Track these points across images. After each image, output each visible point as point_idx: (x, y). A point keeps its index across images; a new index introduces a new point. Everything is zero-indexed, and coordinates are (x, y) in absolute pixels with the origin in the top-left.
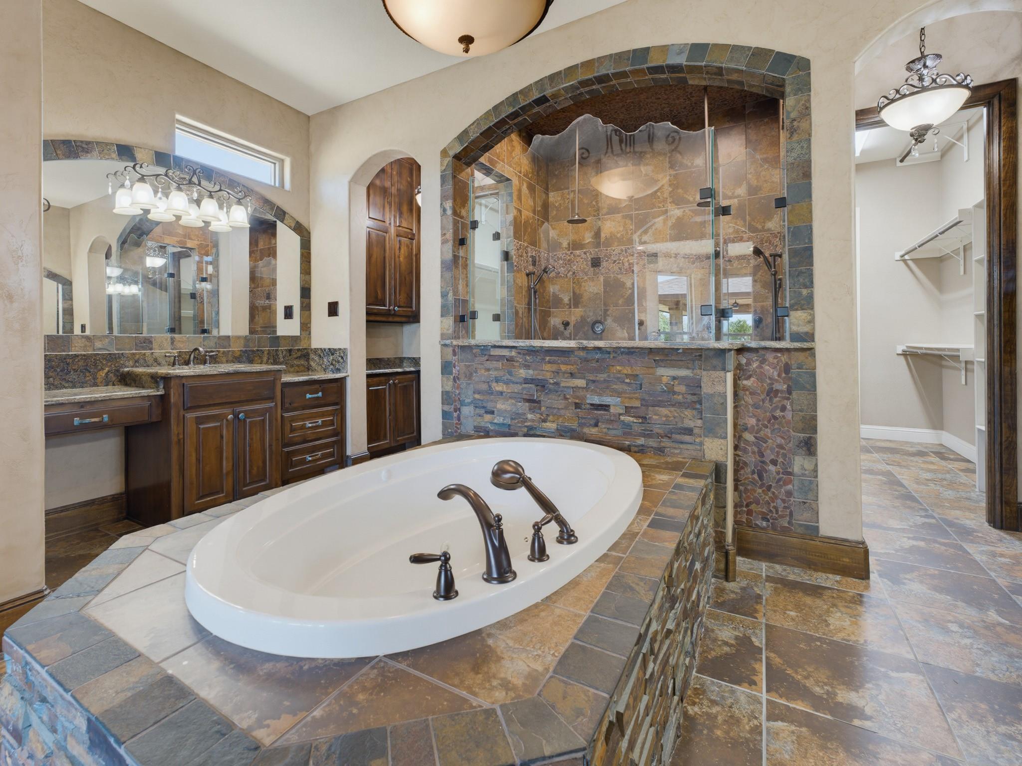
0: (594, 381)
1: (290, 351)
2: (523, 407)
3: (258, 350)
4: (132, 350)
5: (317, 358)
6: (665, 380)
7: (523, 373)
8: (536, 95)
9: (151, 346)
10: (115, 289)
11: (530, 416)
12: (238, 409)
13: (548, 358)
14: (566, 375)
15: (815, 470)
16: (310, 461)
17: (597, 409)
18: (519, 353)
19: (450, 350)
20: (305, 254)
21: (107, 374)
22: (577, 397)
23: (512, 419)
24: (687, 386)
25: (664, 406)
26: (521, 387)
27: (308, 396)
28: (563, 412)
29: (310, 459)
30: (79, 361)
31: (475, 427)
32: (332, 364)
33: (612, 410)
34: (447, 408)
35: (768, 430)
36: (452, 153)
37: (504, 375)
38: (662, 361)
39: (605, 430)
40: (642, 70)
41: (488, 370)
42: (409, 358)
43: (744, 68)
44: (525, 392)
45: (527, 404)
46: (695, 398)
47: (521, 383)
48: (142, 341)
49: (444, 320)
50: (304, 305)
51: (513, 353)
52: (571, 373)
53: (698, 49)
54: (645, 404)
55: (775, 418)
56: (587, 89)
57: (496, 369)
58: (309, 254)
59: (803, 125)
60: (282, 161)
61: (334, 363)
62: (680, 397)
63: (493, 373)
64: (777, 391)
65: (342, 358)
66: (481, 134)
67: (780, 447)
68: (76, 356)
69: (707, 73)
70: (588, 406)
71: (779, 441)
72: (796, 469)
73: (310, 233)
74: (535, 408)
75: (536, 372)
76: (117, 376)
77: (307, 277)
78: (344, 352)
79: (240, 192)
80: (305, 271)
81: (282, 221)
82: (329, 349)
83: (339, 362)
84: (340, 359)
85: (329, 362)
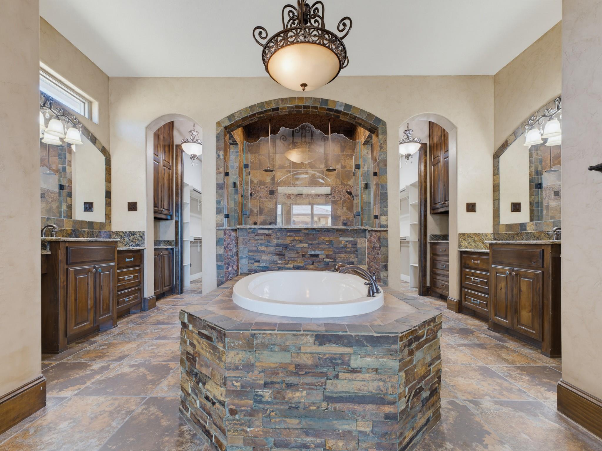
0: (311, 244)
1: (100, 232)
2: (276, 258)
3: (81, 230)
5: (118, 238)
6: (343, 242)
7: (275, 241)
8: (274, 106)
11: (279, 262)
12: (97, 266)
13: (288, 234)
14: (298, 242)
15: (388, 276)
16: (128, 301)
17: (313, 257)
18: (273, 232)
19: (222, 232)
20: (108, 169)
22: (304, 252)
23: (269, 264)
24: (352, 244)
25: (343, 254)
26: (274, 248)
27: (127, 260)
28: (296, 259)
29: (128, 300)
31: (248, 269)
32: (132, 241)
33: (320, 257)
34: (220, 263)
35: (373, 263)
36: (224, 125)
37: (265, 243)
38: (341, 234)
39: (317, 266)
40: (324, 108)
41: (256, 240)
42: (165, 241)
43: (365, 119)
44: (277, 250)
45: (278, 256)
46: (355, 249)
47: (275, 246)
49: (219, 216)
50: (107, 203)
51: (270, 232)
52: (300, 241)
53: (348, 106)
54: (335, 253)
55: (375, 258)
56: (297, 109)
57: (261, 240)
58: (110, 169)
59: (384, 146)
60: (90, 103)
61: (134, 240)
62: (349, 249)
63: (260, 242)
64: (376, 247)
65: (141, 237)
66: (242, 118)
67: (377, 269)
69: (350, 117)
70: (309, 256)
71: (377, 266)
72: (382, 277)
73: (110, 155)
74: (282, 258)
75: (282, 241)
77: (109, 184)
78: (143, 233)
79: (75, 119)
80: (108, 179)
81: (94, 144)
82: (130, 232)
83: (138, 240)
84: (140, 238)
85: (130, 240)
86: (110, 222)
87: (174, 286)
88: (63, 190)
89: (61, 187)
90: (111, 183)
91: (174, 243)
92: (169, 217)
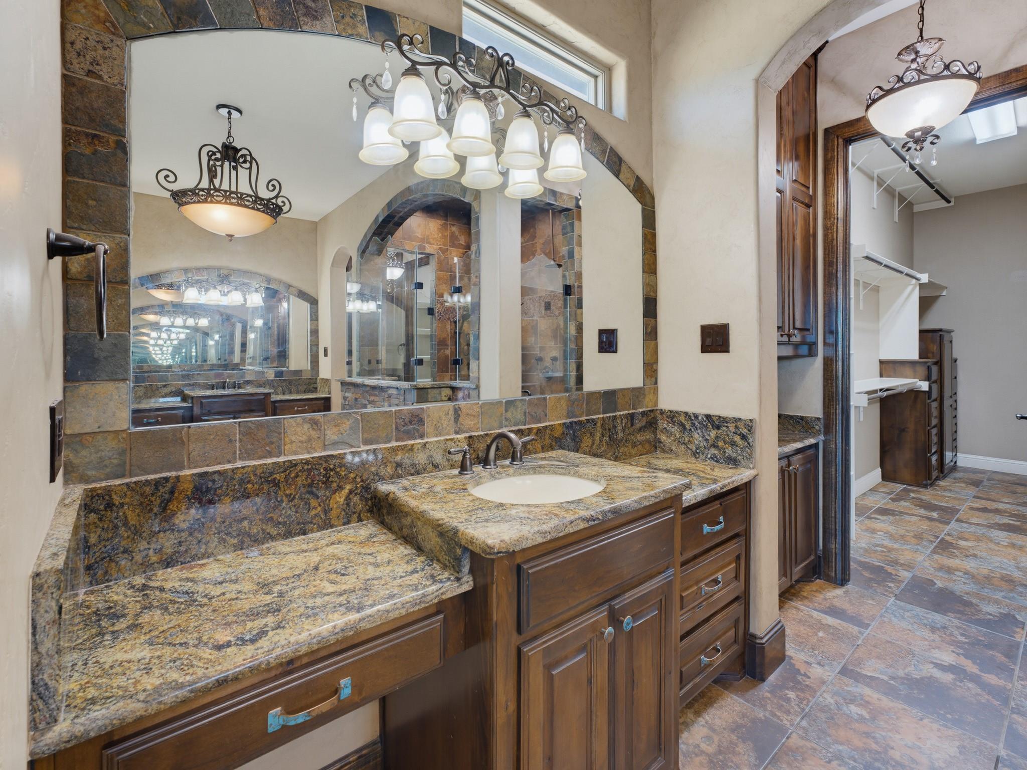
1: (632, 417)
3: (588, 421)
4: (389, 441)
5: (675, 430)
9: (421, 429)
10: (355, 306)
16: (706, 665)
20: (649, 237)
21: (348, 498)
27: (706, 529)
29: (706, 660)
30: (297, 476)
32: (714, 446)
48: (407, 420)
50: (649, 330)
58: (654, 235)
60: (608, 70)
61: (720, 444)
65: (744, 437)
68: (293, 465)
73: (653, 198)
76: (367, 500)
77: (652, 277)
78: (750, 425)
79: (569, 109)
80: (650, 267)
81: (617, 175)
82: (708, 417)
83: (733, 444)
84: (737, 438)
85: (707, 440)
86: (656, 383)
87: (820, 553)
88: (570, 295)
89: (568, 290)
90: (656, 274)
91: (819, 426)
92: (804, 350)
